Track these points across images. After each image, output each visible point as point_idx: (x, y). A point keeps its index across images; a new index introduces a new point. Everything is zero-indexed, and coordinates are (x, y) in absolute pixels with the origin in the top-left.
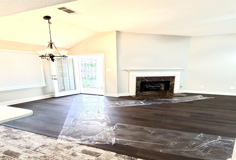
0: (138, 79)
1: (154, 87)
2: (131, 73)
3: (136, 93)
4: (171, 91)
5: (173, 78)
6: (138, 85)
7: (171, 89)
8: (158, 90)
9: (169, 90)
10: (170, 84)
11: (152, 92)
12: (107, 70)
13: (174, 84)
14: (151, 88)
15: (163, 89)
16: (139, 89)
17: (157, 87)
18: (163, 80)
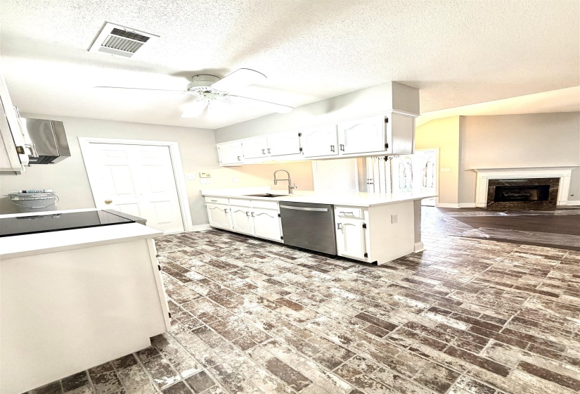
0: (491, 182)
1: (518, 195)
2: (480, 174)
3: (488, 203)
4: (551, 203)
5: (557, 180)
6: (491, 191)
7: (552, 199)
8: (526, 199)
9: (547, 200)
10: (550, 190)
11: (515, 203)
12: (442, 170)
13: (557, 191)
14: (513, 196)
15: (536, 199)
16: (493, 198)
17: (524, 196)
18: (536, 184)
